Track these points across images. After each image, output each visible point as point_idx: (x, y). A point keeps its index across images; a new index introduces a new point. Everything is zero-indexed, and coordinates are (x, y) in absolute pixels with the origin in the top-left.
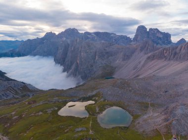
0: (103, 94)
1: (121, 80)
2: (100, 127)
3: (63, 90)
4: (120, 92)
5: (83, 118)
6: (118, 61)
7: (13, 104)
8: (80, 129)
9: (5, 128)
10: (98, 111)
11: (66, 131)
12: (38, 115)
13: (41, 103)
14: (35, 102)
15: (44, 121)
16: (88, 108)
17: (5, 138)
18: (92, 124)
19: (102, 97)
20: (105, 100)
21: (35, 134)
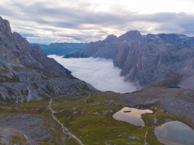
0: (163, 104)
1: (189, 91)
2: (157, 140)
3: (119, 94)
4: (186, 105)
5: (139, 127)
6: (186, 68)
7: (74, 100)
8: (134, 138)
9: (67, 120)
10: (155, 122)
11: (119, 136)
12: (94, 115)
13: (98, 104)
14: (92, 101)
15: (99, 121)
16: (144, 117)
17: (66, 129)
18: (147, 135)
19: (162, 107)
20: (166, 111)
21: (90, 132)
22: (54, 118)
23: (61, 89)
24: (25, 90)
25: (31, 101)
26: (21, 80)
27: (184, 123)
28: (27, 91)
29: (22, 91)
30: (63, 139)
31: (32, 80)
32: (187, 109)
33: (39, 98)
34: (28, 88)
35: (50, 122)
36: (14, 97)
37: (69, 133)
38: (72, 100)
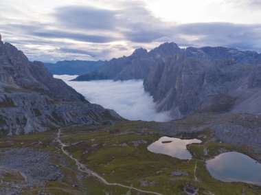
0: (215, 132)
1: (247, 116)
5: (184, 160)
6: (240, 89)
8: (179, 173)
10: (206, 154)
11: (158, 172)
12: (121, 147)
13: (126, 133)
14: (117, 131)
15: (129, 155)
16: (190, 148)
17: (82, 166)
18: (197, 169)
19: (214, 136)
20: (219, 141)
21: (118, 168)
22: (65, 152)
23: (73, 116)
24: (22, 117)
25: (31, 133)
26: (16, 104)
27: (244, 153)
28: (25, 119)
29: (17, 120)
30: (79, 178)
31: (32, 104)
32: (247, 137)
33: (43, 129)
34: (26, 115)
35: (59, 157)
36: (5, 127)
37: (88, 171)
38: (89, 130)
